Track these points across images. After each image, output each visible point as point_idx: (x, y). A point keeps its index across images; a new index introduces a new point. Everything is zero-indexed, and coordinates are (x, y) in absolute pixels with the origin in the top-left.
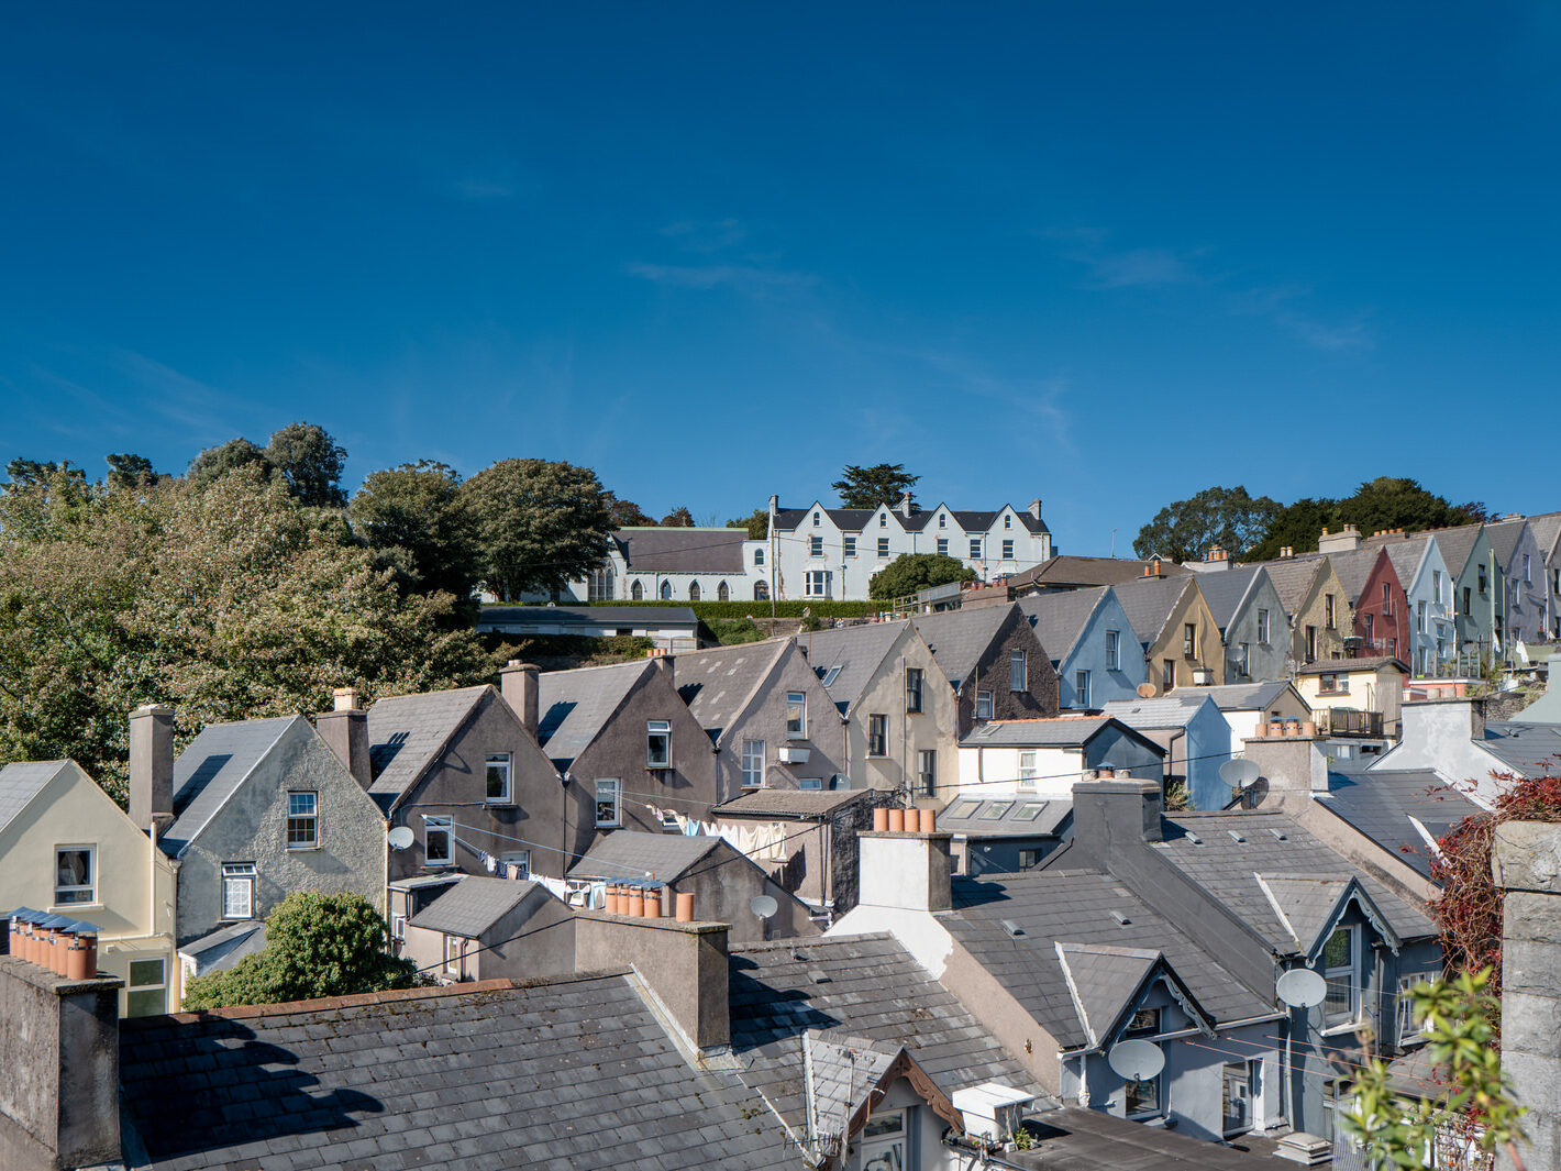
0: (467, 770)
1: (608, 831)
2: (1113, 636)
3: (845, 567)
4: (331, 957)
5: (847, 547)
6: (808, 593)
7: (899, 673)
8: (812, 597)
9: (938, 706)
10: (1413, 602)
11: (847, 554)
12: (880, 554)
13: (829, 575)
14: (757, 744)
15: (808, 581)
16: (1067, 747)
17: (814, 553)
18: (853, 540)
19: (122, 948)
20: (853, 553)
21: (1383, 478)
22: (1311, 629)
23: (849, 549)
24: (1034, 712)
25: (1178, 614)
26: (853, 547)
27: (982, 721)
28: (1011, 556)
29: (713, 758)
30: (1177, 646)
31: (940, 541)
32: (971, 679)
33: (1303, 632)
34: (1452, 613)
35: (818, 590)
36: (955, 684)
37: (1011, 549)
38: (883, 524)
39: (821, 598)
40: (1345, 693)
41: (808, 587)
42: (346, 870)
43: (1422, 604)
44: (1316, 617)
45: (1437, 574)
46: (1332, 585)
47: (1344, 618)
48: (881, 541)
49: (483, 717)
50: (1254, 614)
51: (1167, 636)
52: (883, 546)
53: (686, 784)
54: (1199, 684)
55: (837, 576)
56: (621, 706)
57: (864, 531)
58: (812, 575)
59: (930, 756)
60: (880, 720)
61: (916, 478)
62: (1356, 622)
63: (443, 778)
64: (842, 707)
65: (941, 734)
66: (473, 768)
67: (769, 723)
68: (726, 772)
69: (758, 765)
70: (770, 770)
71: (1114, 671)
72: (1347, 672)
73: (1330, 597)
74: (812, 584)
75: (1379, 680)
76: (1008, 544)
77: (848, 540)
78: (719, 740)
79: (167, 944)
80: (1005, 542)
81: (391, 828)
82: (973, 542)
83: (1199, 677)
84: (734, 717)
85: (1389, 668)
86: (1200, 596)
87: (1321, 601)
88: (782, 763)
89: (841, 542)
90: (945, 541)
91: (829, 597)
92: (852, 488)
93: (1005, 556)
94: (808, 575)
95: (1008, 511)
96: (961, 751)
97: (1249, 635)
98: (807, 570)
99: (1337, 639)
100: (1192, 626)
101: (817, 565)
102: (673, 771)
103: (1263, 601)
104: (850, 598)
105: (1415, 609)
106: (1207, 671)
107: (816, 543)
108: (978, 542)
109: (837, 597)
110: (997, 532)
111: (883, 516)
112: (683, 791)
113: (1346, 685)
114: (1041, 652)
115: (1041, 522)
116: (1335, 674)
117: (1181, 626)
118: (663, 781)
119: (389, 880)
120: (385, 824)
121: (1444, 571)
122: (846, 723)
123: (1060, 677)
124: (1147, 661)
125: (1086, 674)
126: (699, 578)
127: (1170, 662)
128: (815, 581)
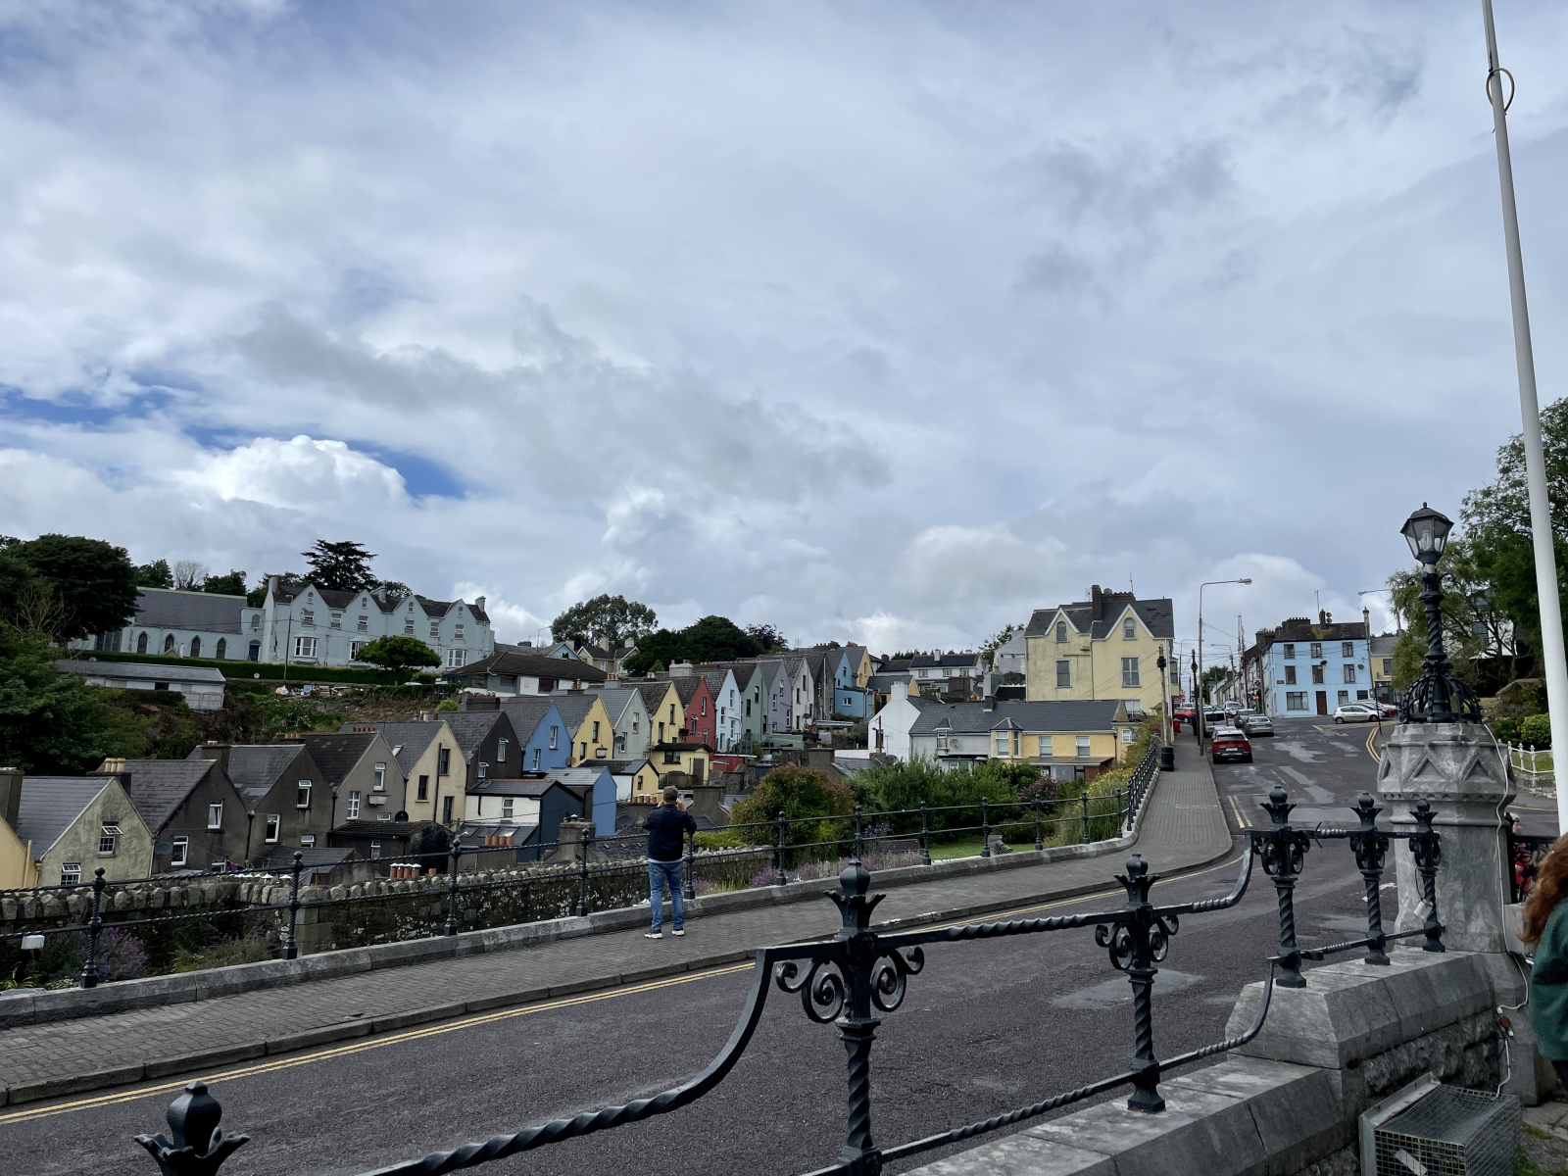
2: (555, 728)
3: (329, 636)
5: (334, 621)
6: (298, 653)
8: (302, 659)
9: (457, 771)
10: (719, 708)
11: (333, 626)
12: (360, 627)
13: (317, 640)
14: (357, 792)
15: (299, 644)
16: (531, 797)
17: (305, 623)
18: (339, 616)
20: (338, 626)
22: (662, 724)
24: (509, 775)
26: (338, 621)
27: (480, 779)
28: (460, 636)
29: (332, 801)
30: (589, 735)
31: (408, 622)
32: (476, 755)
33: (658, 726)
34: (739, 714)
35: (306, 652)
36: (465, 757)
37: (462, 631)
38: (364, 605)
39: (308, 660)
40: (679, 763)
41: (298, 649)
43: (725, 709)
44: (664, 717)
45: (732, 691)
46: (674, 698)
47: (680, 716)
48: (361, 618)
49: (211, 778)
50: (631, 716)
54: (599, 757)
55: (323, 642)
56: (286, 772)
57: (348, 609)
58: (303, 640)
59: (451, 798)
60: (424, 779)
62: (687, 720)
63: (186, 814)
65: (458, 786)
67: (365, 780)
68: (338, 810)
69: (357, 805)
70: (363, 808)
71: (554, 749)
72: (679, 750)
73: (673, 705)
74: (302, 647)
77: (334, 616)
80: (458, 627)
82: (433, 624)
83: (600, 753)
84: (347, 778)
85: (702, 750)
86: (601, 705)
87: (669, 708)
88: (371, 803)
89: (329, 617)
90: (412, 622)
91: (316, 660)
92: (318, 556)
93: (456, 636)
94: (299, 640)
96: (467, 799)
97: (628, 727)
98: (299, 635)
99: (674, 728)
100: (598, 723)
101: (307, 632)
102: (311, 809)
103: (637, 708)
104: (331, 662)
105: (719, 712)
106: (605, 749)
107: (308, 615)
108: (436, 625)
109: (322, 662)
110: (452, 618)
111: (365, 599)
113: (679, 758)
114: (515, 738)
116: (673, 752)
117: (591, 723)
118: (305, 814)
120: (153, 841)
121: (737, 690)
122: (407, 780)
123: (524, 753)
124: (572, 743)
125: (538, 751)
126: (201, 635)
127: (584, 744)
128: (304, 645)
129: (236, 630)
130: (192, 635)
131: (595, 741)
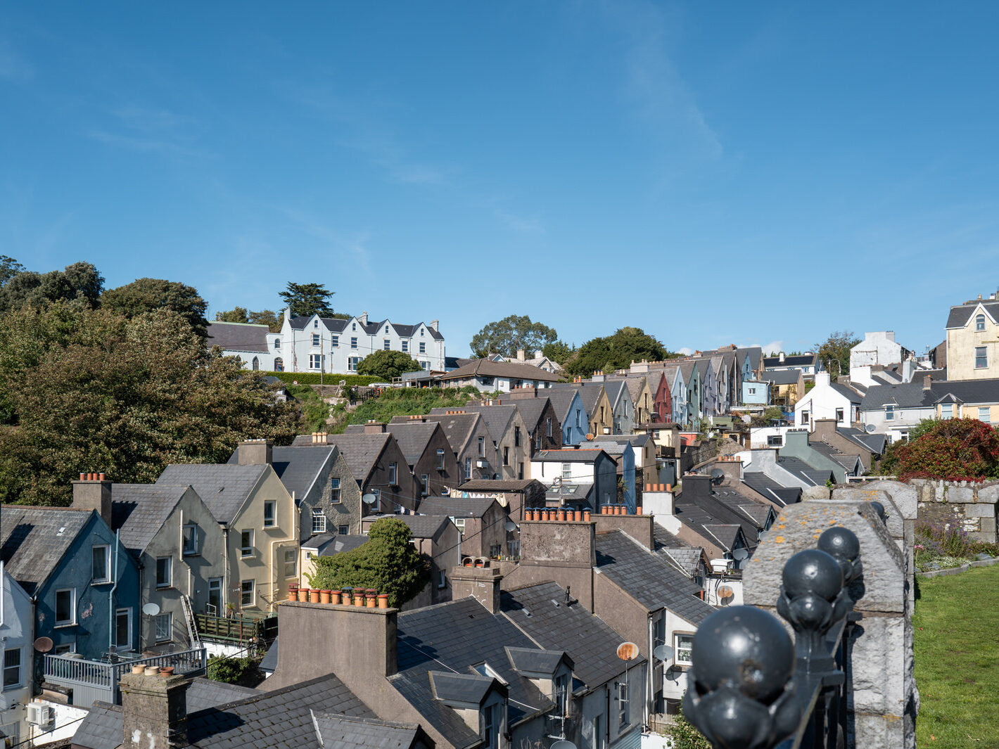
0: (383, 469)
1: (425, 497)
2: (578, 411)
3: (332, 353)
4: (400, 544)
5: (334, 341)
6: (311, 367)
7: (512, 429)
8: (314, 371)
9: (524, 443)
10: (672, 396)
11: (334, 345)
12: (353, 346)
13: (324, 357)
14: (469, 459)
15: (311, 360)
16: (587, 462)
17: (314, 344)
18: (337, 338)
19: (284, 545)
20: (337, 345)
21: (628, 328)
22: (640, 409)
23: (335, 343)
24: (553, 446)
25: (599, 402)
26: (337, 342)
27: (538, 450)
28: (424, 351)
29: (456, 465)
30: (597, 418)
31: (386, 341)
32: (535, 431)
33: (638, 411)
34: (685, 402)
35: (317, 365)
36: (529, 433)
37: (424, 348)
38: (354, 329)
39: (318, 371)
40: (659, 439)
41: (311, 364)
42: (349, 513)
43: (676, 397)
44: (641, 404)
45: (680, 383)
46: (647, 389)
47: (651, 403)
48: (353, 339)
49: (388, 449)
50: (622, 402)
51: (595, 412)
52: (354, 343)
53: (449, 477)
54: (606, 434)
55: (328, 358)
56: (429, 443)
57: (344, 332)
58: (314, 357)
59: (522, 464)
60: (507, 449)
61: (332, 294)
62: (654, 405)
63: (377, 473)
64: (495, 442)
65: (526, 455)
66: (385, 469)
67: (473, 450)
68: (460, 471)
69: (469, 469)
70: (473, 471)
71: (578, 427)
72: (659, 429)
73: (646, 394)
74: (314, 362)
75: (673, 433)
76: (422, 344)
77: (334, 337)
78: (458, 457)
79: (296, 544)
80: (421, 344)
81: (363, 495)
82: (404, 342)
83: (606, 431)
84: (462, 448)
85: (675, 428)
86: (605, 394)
87: (643, 397)
88: (478, 468)
89: (330, 339)
90: (389, 341)
91: (323, 371)
92: (292, 296)
93: (421, 351)
94: (311, 357)
95: (423, 326)
96: (533, 464)
97: (621, 412)
98: (311, 353)
99: (648, 413)
100: (602, 408)
101: (316, 351)
102: (445, 471)
103: (625, 397)
104: (335, 372)
105: (674, 400)
106: (609, 428)
107: (316, 337)
108: (406, 343)
109: (328, 371)
110: (417, 338)
111: (354, 325)
112: (448, 479)
113: (658, 435)
114: (556, 420)
115: (438, 333)
116: (653, 430)
117: (599, 408)
118: (441, 475)
119: (362, 517)
120: (361, 493)
121: (683, 382)
122: (497, 450)
123: (562, 430)
124: (589, 423)
125: (569, 429)
126: (241, 355)
127: (596, 424)
128: (316, 360)
129: (265, 350)
131: (602, 422)
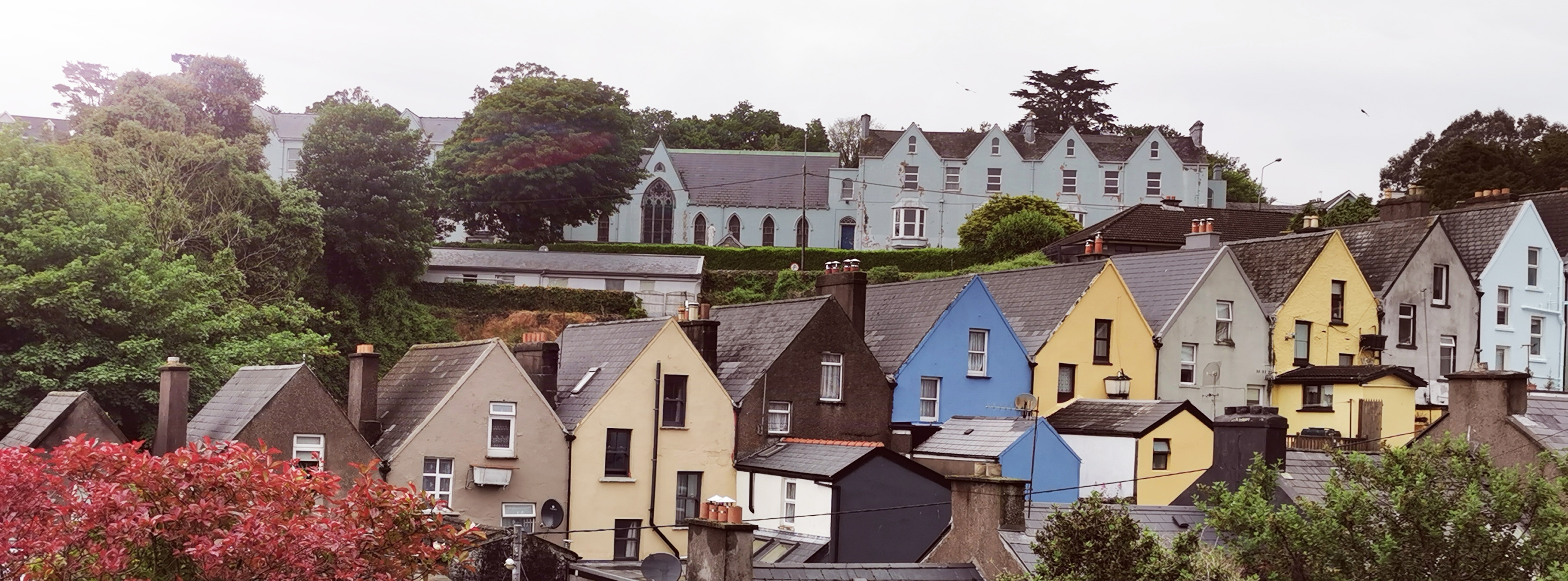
2: (981, 334)
3: (943, 203)
5: (949, 179)
6: (899, 237)
7: (649, 379)
8: (904, 242)
9: (708, 419)
11: (948, 187)
12: (990, 187)
13: (924, 212)
14: (446, 461)
16: (818, 479)
17: (906, 186)
18: (956, 170)
20: (958, 187)
22: (1305, 324)
23: (952, 183)
26: (956, 178)
27: (773, 439)
28: (1158, 192)
31: (1067, 173)
32: (758, 387)
33: (1291, 328)
35: (909, 230)
36: (734, 393)
37: (1157, 184)
38: (995, 151)
39: (915, 243)
40: (1329, 410)
41: (898, 227)
44: (1314, 309)
46: (1344, 268)
47: (1364, 310)
48: (991, 171)
50: (1210, 307)
52: (994, 177)
55: (934, 214)
56: (258, 417)
58: (902, 212)
59: (694, 479)
60: (623, 435)
62: (1382, 314)
65: (711, 454)
67: (463, 437)
69: (446, 487)
70: (460, 493)
71: (978, 378)
73: (1336, 281)
74: (902, 223)
76: (1153, 177)
77: (950, 170)
78: (391, 457)
80: (1150, 175)
83: (1114, 387)
84: (416, 430)
87: (1325, 288)
88: (477, 485)
89: (942, 173)
90: (1073, 173)
91: (925, 242)
92: (1033, 95)
93: (1150, 192)
94: (898, 214)
95: (1155, 136)
96: (740, 477)
97: (1199, 332)
98: (897, 207)
99: (1347, 337)
100: (1108, 323)
103: (1226, 289)
107: (911, 173)
108: (1116, 174)
109: (936, 243)
110: (1140, 163)
111: (995, 142)
113: (1330, 399)
114: (865, 355)
116: (1319, 384)
122: (571, 438)
123: (893, 385)
124: (1032, 366)
125: (932, 382)
126: (772, 213)
127: (1068, 369)
128: (905, 221)
129: (822, 204)
130: (763, 214)
131: (1102, 359)
